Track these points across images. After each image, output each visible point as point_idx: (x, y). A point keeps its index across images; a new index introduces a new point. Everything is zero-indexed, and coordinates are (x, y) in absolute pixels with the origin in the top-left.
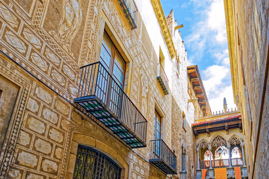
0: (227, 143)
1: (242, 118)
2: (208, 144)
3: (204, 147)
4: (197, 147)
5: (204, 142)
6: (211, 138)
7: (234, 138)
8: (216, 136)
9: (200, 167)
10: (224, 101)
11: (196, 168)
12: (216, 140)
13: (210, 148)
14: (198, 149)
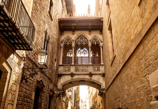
0: (89, 42)
1: (103, 20)
2: (72, 42)
3: (68, 44)
4: (62, 42)
5: (68, 39)
6: (75, 36)
7: (95, 39)
8: (80, 35)
9: (63, 63)
10: (89, 7)
11: (58, 62)
12: (79, 38)
13: (73, 45)
14: (62, 45)
